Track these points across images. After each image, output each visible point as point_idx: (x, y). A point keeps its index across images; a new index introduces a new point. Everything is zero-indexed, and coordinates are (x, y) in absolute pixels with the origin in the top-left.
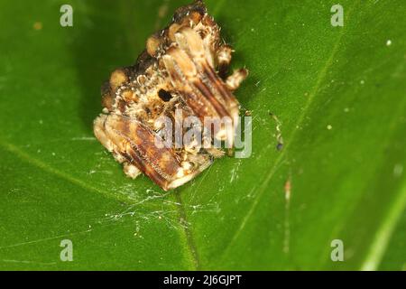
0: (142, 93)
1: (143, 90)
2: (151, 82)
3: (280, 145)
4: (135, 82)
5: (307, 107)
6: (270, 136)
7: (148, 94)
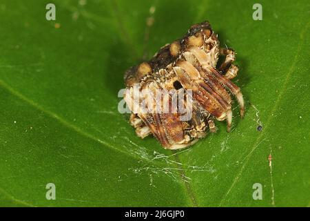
0: (161, 81)
1: (163, 80)
2: (169, 75)
3: (260, 127)
4: (157, 73)
5: (278, 100)
6: (251, 120)
7: (166, 83)
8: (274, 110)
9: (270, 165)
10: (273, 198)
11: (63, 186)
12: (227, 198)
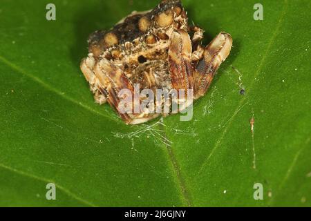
1: (128, 53)
2: (135, 49)
3: (242, 91)
5: (261, 64)
6: (234, 83)
7: (131, 56)
8: (257, 74)
9: (252, 129)
10: (254, 162)
11: (42, 149)
12: (209, 163)
